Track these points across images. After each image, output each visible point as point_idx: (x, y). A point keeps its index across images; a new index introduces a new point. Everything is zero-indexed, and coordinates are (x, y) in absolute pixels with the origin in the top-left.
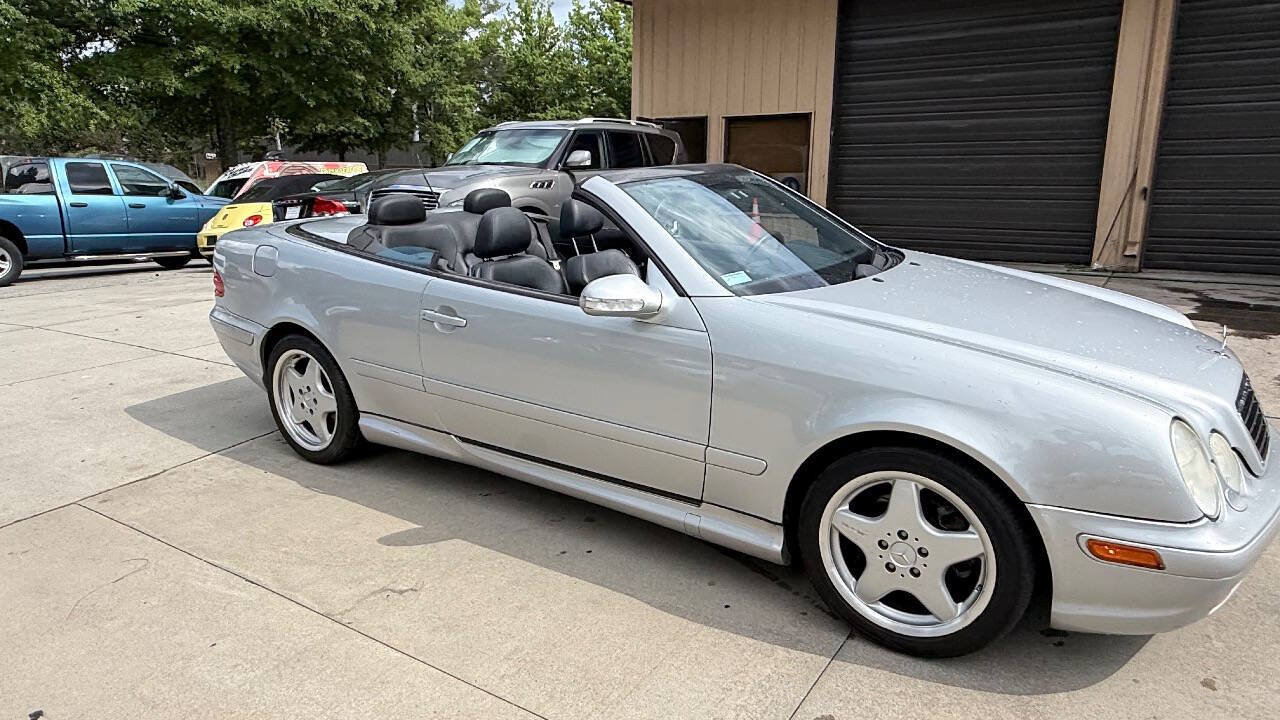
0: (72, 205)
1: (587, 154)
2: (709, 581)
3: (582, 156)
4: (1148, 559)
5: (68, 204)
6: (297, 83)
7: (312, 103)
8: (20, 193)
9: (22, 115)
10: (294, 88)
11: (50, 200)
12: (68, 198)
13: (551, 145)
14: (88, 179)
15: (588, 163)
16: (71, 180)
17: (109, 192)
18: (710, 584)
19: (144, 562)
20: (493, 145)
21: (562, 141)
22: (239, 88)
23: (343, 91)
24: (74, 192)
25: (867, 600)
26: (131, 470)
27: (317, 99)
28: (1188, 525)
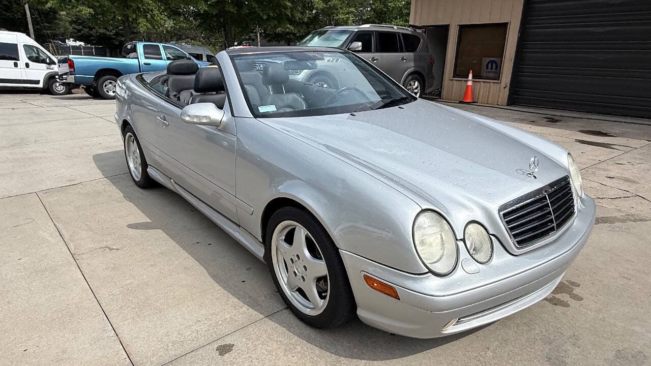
0: (144, 64)
1: (360, 44)
2: (248, 267)
3: (358, 45)
4: (390, 291)
5: (143, 63)
6: (259, 7)
7: (265, 17)
8: (129, 58)
9: (140, 23)
10: (257, 9)
11: (135, 61)
12: (143, 61)
13: (344, 38)
14: (152, 52)
15: (360, 49)
16: (145, 53)
17: (161, 59)
19: (32, 220)
20: (316, 39)
21: (349, 36)
22: (232, 10)
23: (280, 11)
24: (146, 58)
25: (291, 288)
26: (68, 181)
27: (268, 15)
28: (417, 276)
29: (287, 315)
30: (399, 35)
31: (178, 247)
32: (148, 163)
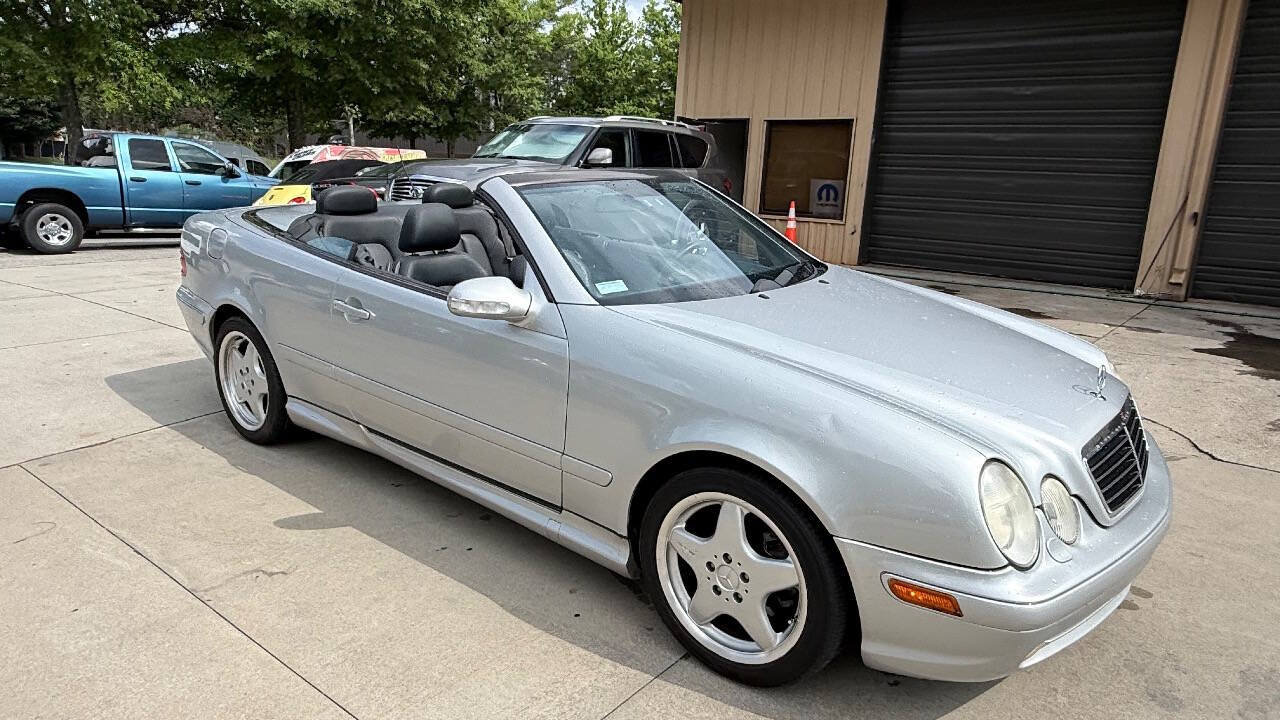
0: (132, 179)
1: (608, 152)
2: (570, 588)
3: (604, 154)
4: (947, 605)
5: (128, 179)
6: (363, 70)
7: (376, 90)
8: (89, 166)
9: (103, 92)
10: (358, 74)
11: (112, 174)
12: (129, 173)
13: (576, 139)
14: (149, 155)
15: (609, 161)
16: (133, 157)
17: (168, 169)
18: (571, 592)
19: (51, 525)
20: (520, 139)
21: (584, 139)
22: (307, 73)
23: (408, 79)
24: (135, 167)
25: (699, 620)
26: (82, 436)
27: (382, 86)
28: (991, 573)
29: (692, 670)
30: (671, 137)
31: (407, 561)
32: (288, 391)
